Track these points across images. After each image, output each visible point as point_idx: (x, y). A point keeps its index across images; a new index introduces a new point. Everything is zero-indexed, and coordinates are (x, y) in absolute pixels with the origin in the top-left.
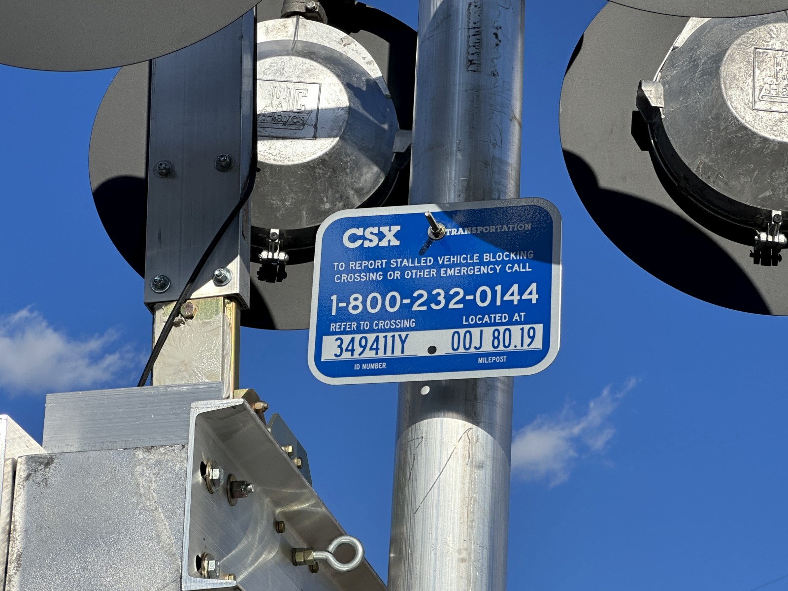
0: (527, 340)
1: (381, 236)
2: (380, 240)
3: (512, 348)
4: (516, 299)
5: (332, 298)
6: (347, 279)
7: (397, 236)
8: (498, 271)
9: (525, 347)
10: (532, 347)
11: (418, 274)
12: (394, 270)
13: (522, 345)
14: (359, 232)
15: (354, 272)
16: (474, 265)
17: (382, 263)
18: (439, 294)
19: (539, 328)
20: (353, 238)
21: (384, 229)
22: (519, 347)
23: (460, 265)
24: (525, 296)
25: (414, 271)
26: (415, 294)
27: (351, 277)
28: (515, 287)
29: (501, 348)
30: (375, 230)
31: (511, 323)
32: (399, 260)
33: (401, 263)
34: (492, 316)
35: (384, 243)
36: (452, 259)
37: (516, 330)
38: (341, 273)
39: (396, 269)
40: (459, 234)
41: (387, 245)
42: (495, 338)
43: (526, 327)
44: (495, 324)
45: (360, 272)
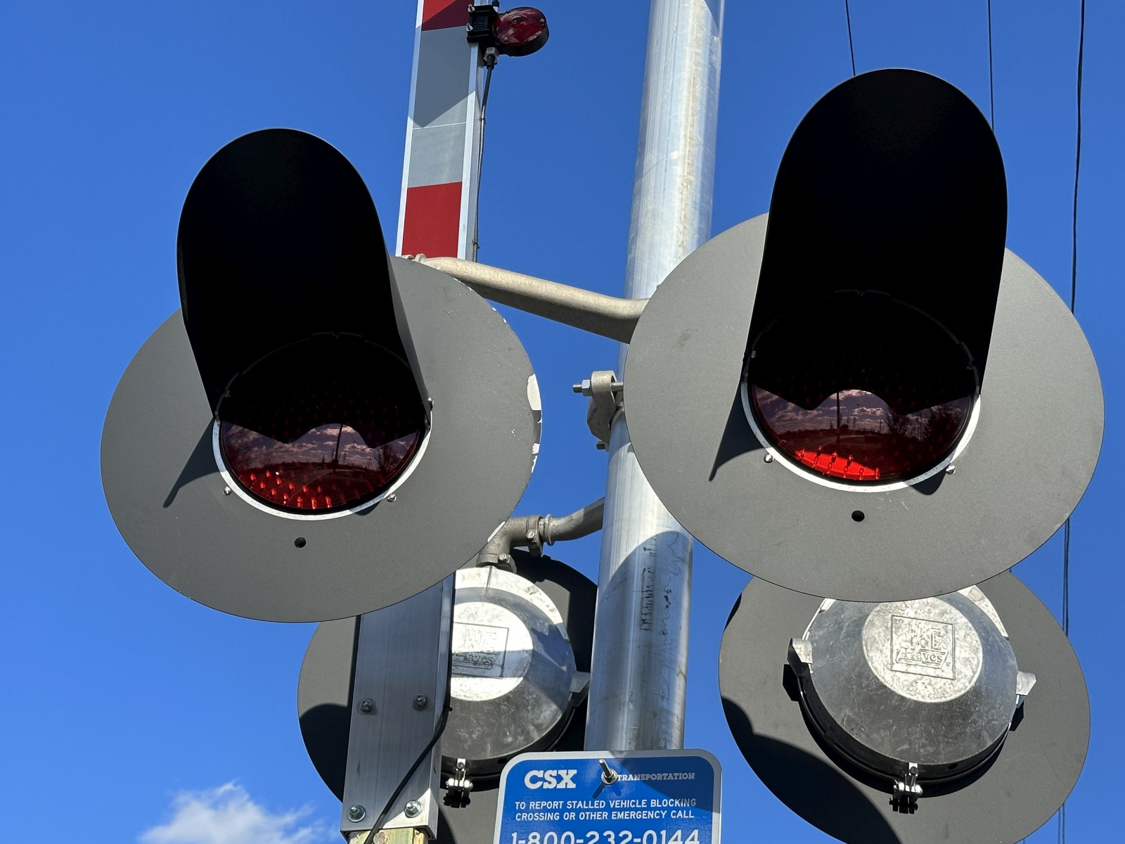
1: (559, 779)
2: (558, 782)
5: (513, 835)
6: (527, 818)
7: (573, 779)
8: (663, 817)
11: (592, 815)
12: (569, 811)
14: (540, 774)
15: (534, 811)
16: (642, 809)
17: (559, 804)
18: (609, 836)
20: (534, 780)
21: (562, 773)
23: (630, 809)
25: (588, 813)
26: (588, 835)
27: (531, 816)
28: (679, 833)
30: (554, 773)
32: (575, 802)
33: (577, 804)
35: (561, 786)
36: (622, 803)
38: (521, 812)
39: (572, 810)
40: (629, 780)
41: (564, 787)
45: (539, 811)
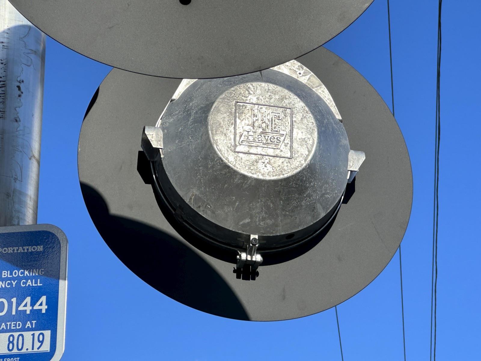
0: (37, 344)
3: (24, 350)
4: (28, 309)
8: (14, 286)
9: (35, 350)
10: (41, 349)
13: (33, 349)
19: (48, 334)
22: (30, 350)
24: (36, 307)
28: (28, 300)
29: (15, 351)
31: (24, 329)
34: (9, 323)
37: (28, 335)
42: (10, 342)
43: (37, 333)
44: (11, 331)
